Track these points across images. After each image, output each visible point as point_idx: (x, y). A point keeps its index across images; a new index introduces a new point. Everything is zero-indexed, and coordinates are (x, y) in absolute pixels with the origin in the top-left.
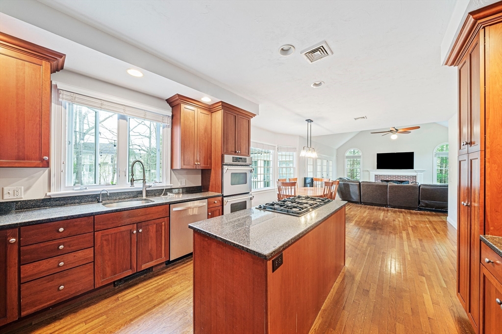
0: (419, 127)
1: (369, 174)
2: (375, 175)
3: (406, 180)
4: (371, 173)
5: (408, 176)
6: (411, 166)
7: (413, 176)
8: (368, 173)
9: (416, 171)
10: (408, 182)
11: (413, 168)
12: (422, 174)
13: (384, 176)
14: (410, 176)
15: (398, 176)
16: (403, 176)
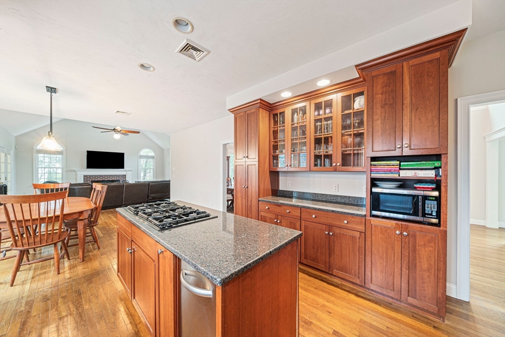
0: (139, 133)
1: (76, 174)
2: (84, 176)
3: (118, 179)
4: (78, 173)
5: (119, 176)
6: (121, 166)
7: (123, 175)
8: (74, 173)
9: (126, 171)
10: (119, 181)
11: (123, 168)
12: (130, 173)
13: (95, 176)
14: (121, 175)
15: (110, 176)
16: (115, 176)
